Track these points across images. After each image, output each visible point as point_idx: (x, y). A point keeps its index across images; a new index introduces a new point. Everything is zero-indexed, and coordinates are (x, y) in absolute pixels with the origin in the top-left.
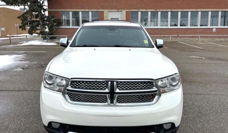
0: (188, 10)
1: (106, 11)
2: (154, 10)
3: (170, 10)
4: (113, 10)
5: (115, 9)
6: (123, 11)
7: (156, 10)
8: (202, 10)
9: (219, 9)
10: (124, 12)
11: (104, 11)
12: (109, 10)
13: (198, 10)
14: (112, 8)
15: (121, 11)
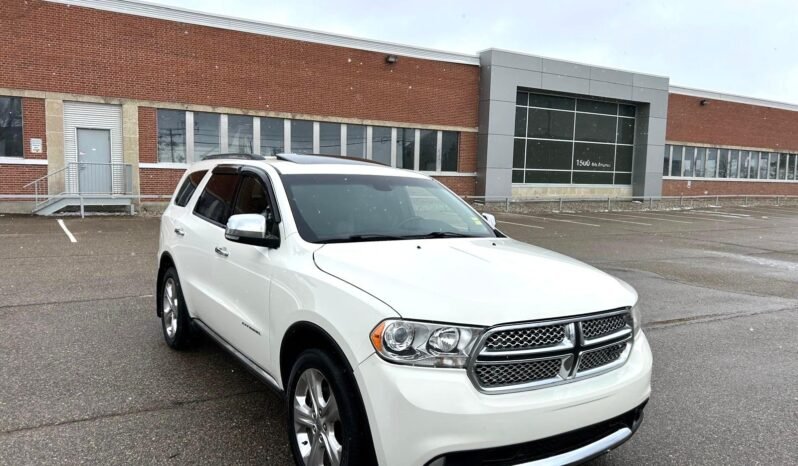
0: (339, 120)
1: (53, 101)
2: (238, 112)
3: (290, 116)
4: (86, 98)
5: (95, 94)
6: (125, 106)
7: (245, 111)
8: (376, 123)
9: (415, 122)
10: (132, 108)
11: (43, 100)
12: (69, 97)
13: (366, 122)
14: (80, 91)
15: (121, 105)
